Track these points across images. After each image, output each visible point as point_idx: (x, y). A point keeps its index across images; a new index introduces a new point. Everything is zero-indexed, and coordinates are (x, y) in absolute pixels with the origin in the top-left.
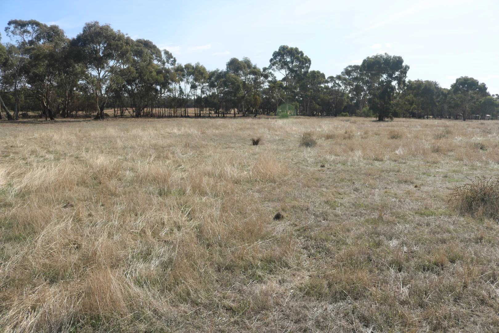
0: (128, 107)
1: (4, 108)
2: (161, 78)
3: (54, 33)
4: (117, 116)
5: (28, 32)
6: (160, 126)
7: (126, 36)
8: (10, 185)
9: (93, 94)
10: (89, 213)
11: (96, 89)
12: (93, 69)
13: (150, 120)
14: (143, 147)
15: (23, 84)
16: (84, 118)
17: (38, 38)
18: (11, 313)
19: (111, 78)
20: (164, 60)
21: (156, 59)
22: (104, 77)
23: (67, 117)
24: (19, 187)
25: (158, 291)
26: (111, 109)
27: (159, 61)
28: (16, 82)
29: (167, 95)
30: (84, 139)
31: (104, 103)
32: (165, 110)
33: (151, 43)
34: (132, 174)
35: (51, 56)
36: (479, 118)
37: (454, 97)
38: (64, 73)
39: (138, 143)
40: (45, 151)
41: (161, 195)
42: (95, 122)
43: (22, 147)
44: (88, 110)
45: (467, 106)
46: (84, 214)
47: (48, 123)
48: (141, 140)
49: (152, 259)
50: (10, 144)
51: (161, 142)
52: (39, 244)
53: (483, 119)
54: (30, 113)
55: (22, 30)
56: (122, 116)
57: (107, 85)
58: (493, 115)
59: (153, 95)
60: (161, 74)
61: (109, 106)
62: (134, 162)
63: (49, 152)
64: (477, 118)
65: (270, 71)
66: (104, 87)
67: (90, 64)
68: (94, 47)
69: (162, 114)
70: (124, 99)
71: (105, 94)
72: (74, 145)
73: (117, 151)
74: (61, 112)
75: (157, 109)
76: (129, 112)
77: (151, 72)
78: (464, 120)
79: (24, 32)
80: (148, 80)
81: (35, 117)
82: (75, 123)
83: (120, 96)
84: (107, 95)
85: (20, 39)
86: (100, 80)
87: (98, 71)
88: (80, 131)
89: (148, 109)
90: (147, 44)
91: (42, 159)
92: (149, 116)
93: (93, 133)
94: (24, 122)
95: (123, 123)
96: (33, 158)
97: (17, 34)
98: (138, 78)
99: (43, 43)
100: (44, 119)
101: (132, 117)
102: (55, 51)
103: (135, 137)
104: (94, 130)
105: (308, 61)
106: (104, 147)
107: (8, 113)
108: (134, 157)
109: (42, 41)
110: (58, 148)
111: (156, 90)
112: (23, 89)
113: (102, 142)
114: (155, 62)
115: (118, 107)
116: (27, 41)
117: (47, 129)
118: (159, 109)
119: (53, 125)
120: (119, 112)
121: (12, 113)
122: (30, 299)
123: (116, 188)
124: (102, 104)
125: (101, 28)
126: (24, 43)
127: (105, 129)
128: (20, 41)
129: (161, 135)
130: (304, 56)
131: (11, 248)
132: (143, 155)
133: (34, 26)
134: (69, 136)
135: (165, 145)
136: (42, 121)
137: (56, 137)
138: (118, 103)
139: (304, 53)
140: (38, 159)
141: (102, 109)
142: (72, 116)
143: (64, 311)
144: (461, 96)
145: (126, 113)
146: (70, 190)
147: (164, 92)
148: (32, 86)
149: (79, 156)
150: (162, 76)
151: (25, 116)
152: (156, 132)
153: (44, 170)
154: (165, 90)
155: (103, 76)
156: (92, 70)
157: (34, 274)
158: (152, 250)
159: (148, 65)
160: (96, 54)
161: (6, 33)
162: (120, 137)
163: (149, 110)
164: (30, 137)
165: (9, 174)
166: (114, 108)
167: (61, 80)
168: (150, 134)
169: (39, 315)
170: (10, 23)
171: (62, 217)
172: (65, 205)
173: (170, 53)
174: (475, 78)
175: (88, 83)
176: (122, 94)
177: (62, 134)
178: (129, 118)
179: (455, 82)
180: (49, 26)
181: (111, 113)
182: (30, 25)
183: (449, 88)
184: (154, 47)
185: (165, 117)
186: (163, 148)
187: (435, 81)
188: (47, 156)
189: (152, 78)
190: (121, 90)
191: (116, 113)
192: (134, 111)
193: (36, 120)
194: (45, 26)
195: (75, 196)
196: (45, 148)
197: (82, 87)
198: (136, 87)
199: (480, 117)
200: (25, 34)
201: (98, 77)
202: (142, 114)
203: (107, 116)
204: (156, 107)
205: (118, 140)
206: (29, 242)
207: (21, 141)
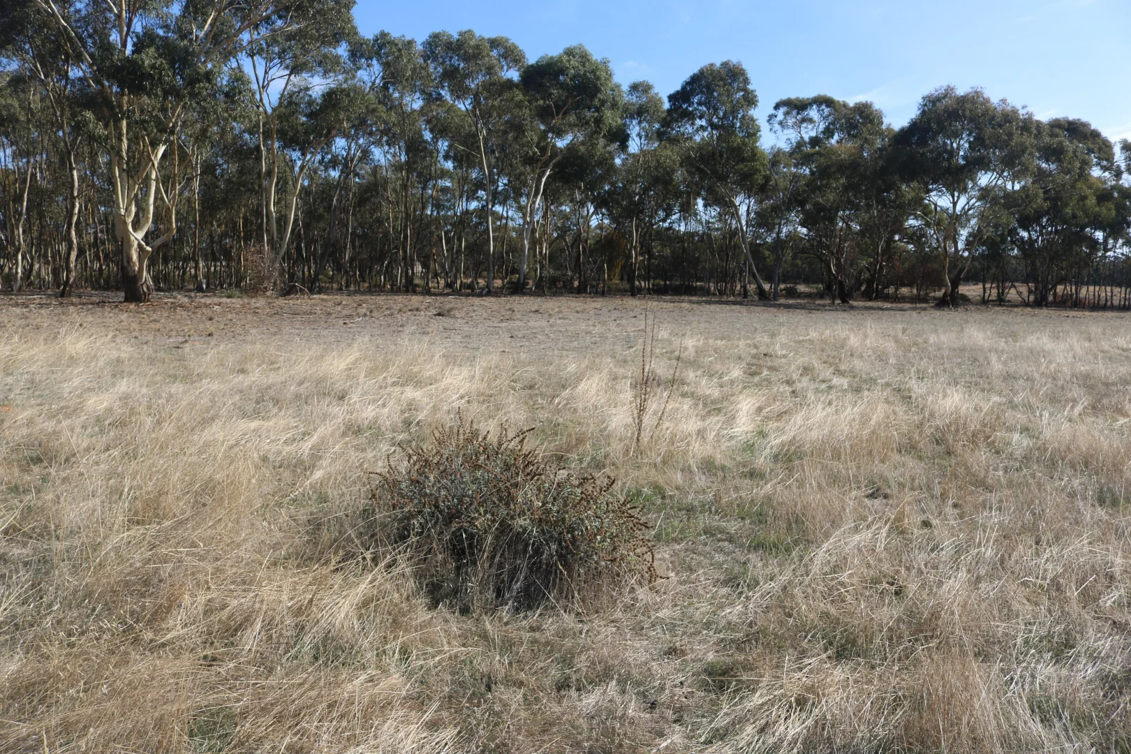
0: (1017, 281)
1: (754, 276)
2: (1108, 211)
3: (861, 118)
4: (988, 301)
5: (811, 121)
6: (1100, 330)
7: (1021, 112)
8: (762, 434)
9: (937, 249)
10: (924, 517)
11: (945, 240)
12: (941, 194)
13: (1072, 313)
14: (1054, 379)
15: (794, 227)
16: (912, 303)
17: (828, 132)
18: (757, 699)
19: (983, 212)
20: (1118, 167)
21: (1098, 164)
22: (965, 212)
23: (876, 299)
24: (778, 441)
25: (1092, 745)
26: (976, 284)
27: (1105, 169)
28: (780, 224)
29: (1122, 254)
30: (913, 349)
31: (961, 271)
32: (1112, 292)
33: (1085, 125)
34: (1026, 442)
35: (851, 167)
38: (878, 202)
39: (1043, 368)
40: (831, 370)
41: (1102, 501)
42: (937, 313)
43: (784, 356)
44: (922, 285)
46: (913, 520)
47: (837, 310)
48: (1050, 362)
49: (1076, 661)
50: (763, 349)
51: (1102, 370)
52: (815, 569)
54: (802, 288)
55: (799, 117)
56: (1001, 301)
57: (971, 230)
59: (1084, 254)
60: (1108, 201)
61: (973, 278)
62: (1033, 412)
63: (839, 372)
66: (964, 233)
67: (935, 182)
68: (945, 144)
69: (1103, 302)
70: (1009, 262)
71: (964, 250)
72: (892, 361)
73: (989, 383)
74: (863, 288)
75: (1091, 288)
76: (1020, 293)
77: (1083, 198)
79: (803, 120)
80: (1074, 216)
81: (808, 296)
82: (892, 312)
83: (1000, 255)
84: (970, 253)
85: (794, 135)
86: (957, 220)
87: (953, 197)
88: (904, 331)
89: (1068, 288)
90: (1076, 130)
91: (823, 386)
92: (1069, 303)
93: (933, 338)
94: (788, 307)
95: (1004, 317)
96: (805, 382)
97: (788, 127)
98: (1047, 213)
99: (838, 142)
100: (828, 302)
101: (1026, 304)
102: (862, 156)
103: (1034, 355)
104: (936, 331)
106: (958, 372)
107: (760, 287)
108: (1033, 400)
109: (836, 137)
110: (858, 364)
111: (1094, 244)
112: (792, 237)
113: (954, 359)
114: (1096, 172)
115: (994, 279)
116: (806, 138)
117: (836, 323)
118: (1097, 288)
119: (846, 315)
120: (994, 292)
121: (766, 287)
122: (794, 681)
123: (987, 471)
124: (956, 272)
125: (963, 100)
126: (800, 144)
127: (962, 330)
128: (793, 141)
129: (1102, 352)
131: (760, 564)
132: (1055, 400)
133: (824, 107)
134: (881, 341)
135: (1113, 378)
136: (824, 306)
137: (854, 341)
138: (993, 271)
140: (817, 385)
141: (955, 284)
142: (887, 298)
143: (862, 728)
145: (1012, 294)
146: (883, 461)
147: (1114, 246)
148: (809, 230)
149: (902, 387)
150: (1112, 207)
151: (791, 293)
152: (1087, 344)
153: (829, 410)
154: (1116, 240)
155: (963, 208)
156: (940, 196)
157: (803, 629)
158: (1078, 636)
159: (1076, 181)
160: (949, 159)
161: (769, 127)
162: (996, 351)
163: (1070, 289)
164: (801, 338)
165: (760, 409)
166: (984, 282)
167: (870, 218)
168: (1072, 348)
169: (810, 722)
170: (777, 107)
171: (864, 519)
172: (870, 491)
175: (928, 225)
176: (1004, 250)
177: (866, 336)
178: (1017, 306)
180: (851, 104)
181: (975, 294)
182: (814, 107)
184: (1095, 135)
185: (1112, 308)
186: (1107, 385)
188: (836, 381)
189: (1085, 211)
190: (1004, 241)
191: (987, 295)
192: (1030, 292)
193: (810, 303)
194: (845, 105)
195: (892, 475)
196: (831, 365)
197: (914, 233)
198: (1042, 234)
200: (804, 125)
201: (951, 211)
202: (1051, 298)
203: (965, 300)
204: (1088, 284)
205: (994, 358)
206: (796, 559)
207: (783, 346)
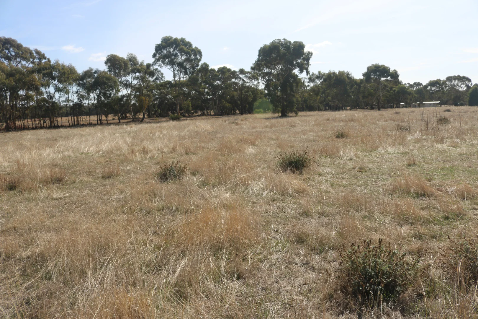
36: (394, 107)
37: (367, 85)
45: (381, 95)
53: (398, 108)
58: (406, 103)
64: (392, 107)
65: (156, 67)
78: (379, 110)
105: (198, 52)
130: (194, 47)
139: (192, 43)
144: (374, 85)
173: (42, 53)
174: (386, 65)
179: (366, 71)
183: (362, 77)
187: (347, 71)
199: (395, 105)
